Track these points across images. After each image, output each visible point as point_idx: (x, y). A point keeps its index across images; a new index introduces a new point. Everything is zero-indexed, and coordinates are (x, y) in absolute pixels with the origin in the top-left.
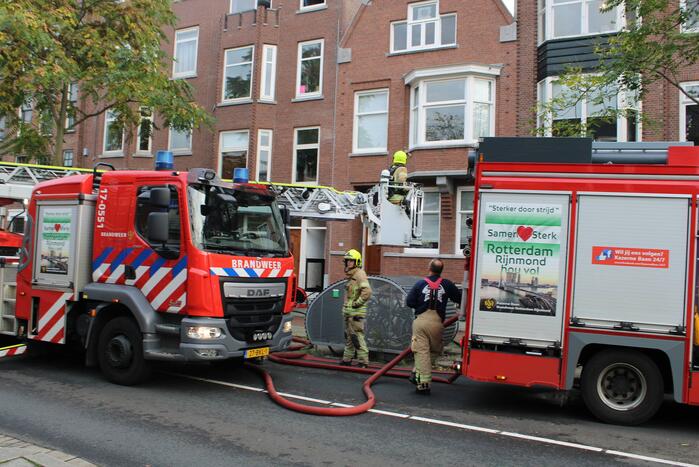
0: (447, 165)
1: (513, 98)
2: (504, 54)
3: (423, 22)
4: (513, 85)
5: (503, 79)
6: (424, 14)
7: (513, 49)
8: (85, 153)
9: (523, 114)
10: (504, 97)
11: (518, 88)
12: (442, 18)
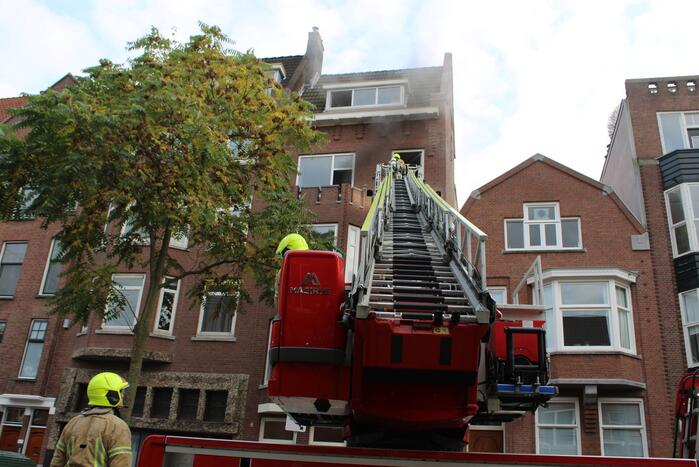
0: (598, 374)
1: (654, 307)
2: (638, 262)
3: (542, 223)
4: (652, 294)
5: (640, 287)
6: (541, 215)
7: (646, 257)
8: (66, 325)
9: (666, 324)
10: (642, 304)
11: (657, 297)
12: (562, 221)
